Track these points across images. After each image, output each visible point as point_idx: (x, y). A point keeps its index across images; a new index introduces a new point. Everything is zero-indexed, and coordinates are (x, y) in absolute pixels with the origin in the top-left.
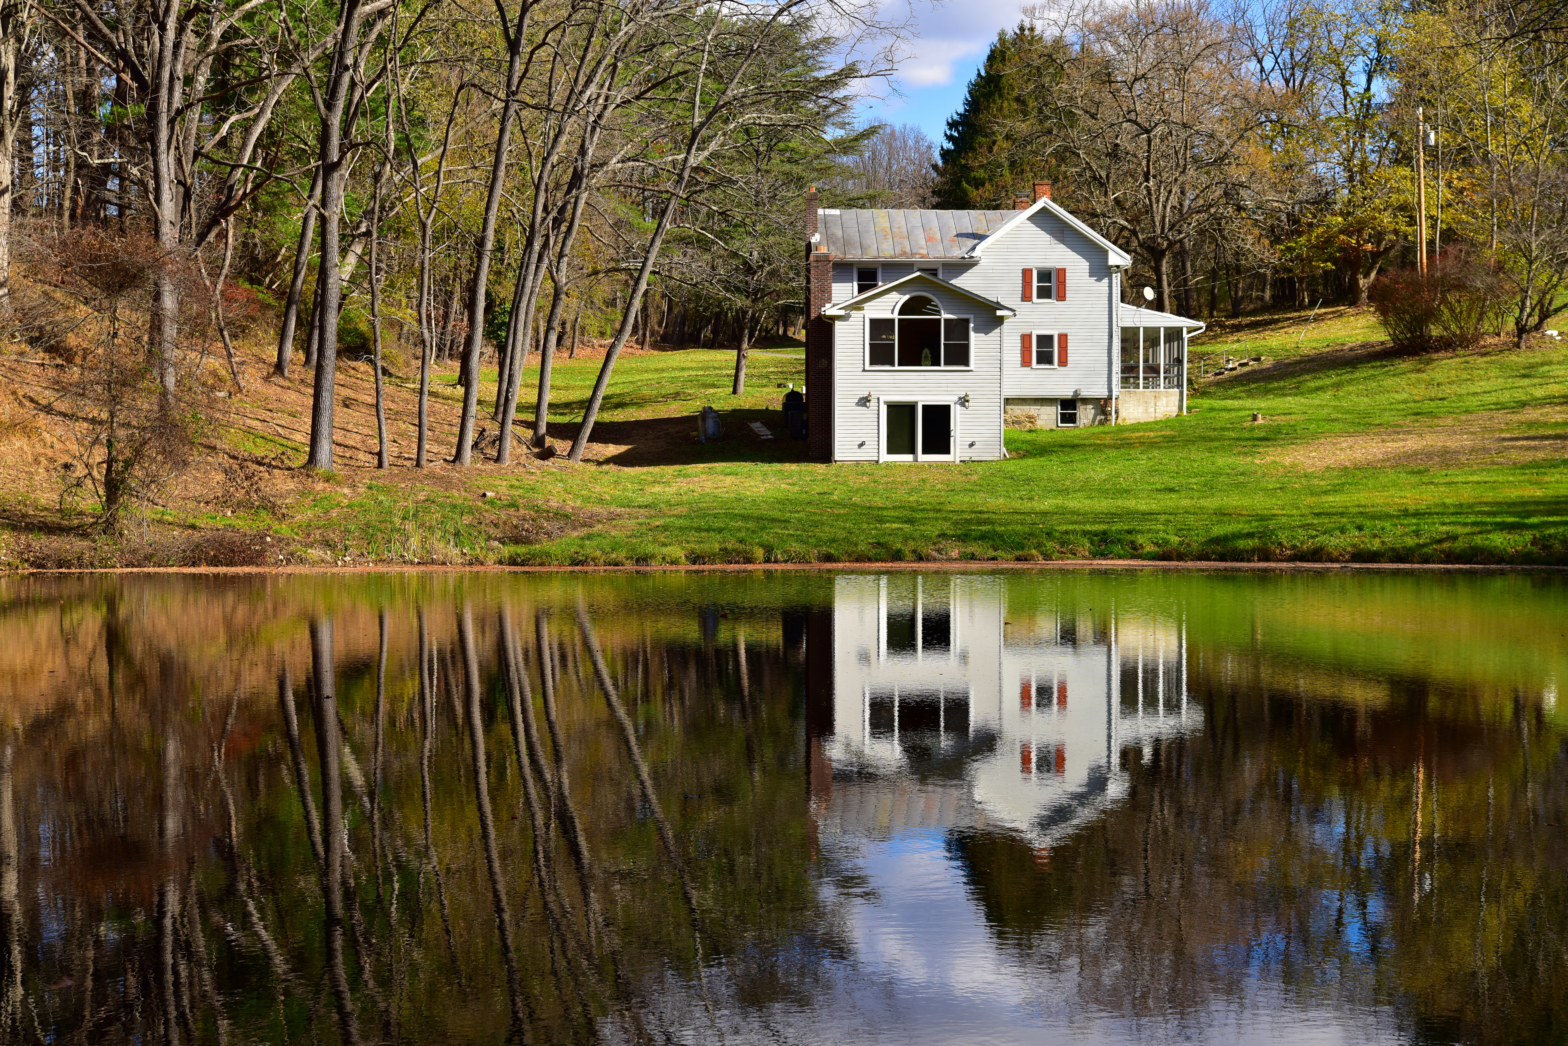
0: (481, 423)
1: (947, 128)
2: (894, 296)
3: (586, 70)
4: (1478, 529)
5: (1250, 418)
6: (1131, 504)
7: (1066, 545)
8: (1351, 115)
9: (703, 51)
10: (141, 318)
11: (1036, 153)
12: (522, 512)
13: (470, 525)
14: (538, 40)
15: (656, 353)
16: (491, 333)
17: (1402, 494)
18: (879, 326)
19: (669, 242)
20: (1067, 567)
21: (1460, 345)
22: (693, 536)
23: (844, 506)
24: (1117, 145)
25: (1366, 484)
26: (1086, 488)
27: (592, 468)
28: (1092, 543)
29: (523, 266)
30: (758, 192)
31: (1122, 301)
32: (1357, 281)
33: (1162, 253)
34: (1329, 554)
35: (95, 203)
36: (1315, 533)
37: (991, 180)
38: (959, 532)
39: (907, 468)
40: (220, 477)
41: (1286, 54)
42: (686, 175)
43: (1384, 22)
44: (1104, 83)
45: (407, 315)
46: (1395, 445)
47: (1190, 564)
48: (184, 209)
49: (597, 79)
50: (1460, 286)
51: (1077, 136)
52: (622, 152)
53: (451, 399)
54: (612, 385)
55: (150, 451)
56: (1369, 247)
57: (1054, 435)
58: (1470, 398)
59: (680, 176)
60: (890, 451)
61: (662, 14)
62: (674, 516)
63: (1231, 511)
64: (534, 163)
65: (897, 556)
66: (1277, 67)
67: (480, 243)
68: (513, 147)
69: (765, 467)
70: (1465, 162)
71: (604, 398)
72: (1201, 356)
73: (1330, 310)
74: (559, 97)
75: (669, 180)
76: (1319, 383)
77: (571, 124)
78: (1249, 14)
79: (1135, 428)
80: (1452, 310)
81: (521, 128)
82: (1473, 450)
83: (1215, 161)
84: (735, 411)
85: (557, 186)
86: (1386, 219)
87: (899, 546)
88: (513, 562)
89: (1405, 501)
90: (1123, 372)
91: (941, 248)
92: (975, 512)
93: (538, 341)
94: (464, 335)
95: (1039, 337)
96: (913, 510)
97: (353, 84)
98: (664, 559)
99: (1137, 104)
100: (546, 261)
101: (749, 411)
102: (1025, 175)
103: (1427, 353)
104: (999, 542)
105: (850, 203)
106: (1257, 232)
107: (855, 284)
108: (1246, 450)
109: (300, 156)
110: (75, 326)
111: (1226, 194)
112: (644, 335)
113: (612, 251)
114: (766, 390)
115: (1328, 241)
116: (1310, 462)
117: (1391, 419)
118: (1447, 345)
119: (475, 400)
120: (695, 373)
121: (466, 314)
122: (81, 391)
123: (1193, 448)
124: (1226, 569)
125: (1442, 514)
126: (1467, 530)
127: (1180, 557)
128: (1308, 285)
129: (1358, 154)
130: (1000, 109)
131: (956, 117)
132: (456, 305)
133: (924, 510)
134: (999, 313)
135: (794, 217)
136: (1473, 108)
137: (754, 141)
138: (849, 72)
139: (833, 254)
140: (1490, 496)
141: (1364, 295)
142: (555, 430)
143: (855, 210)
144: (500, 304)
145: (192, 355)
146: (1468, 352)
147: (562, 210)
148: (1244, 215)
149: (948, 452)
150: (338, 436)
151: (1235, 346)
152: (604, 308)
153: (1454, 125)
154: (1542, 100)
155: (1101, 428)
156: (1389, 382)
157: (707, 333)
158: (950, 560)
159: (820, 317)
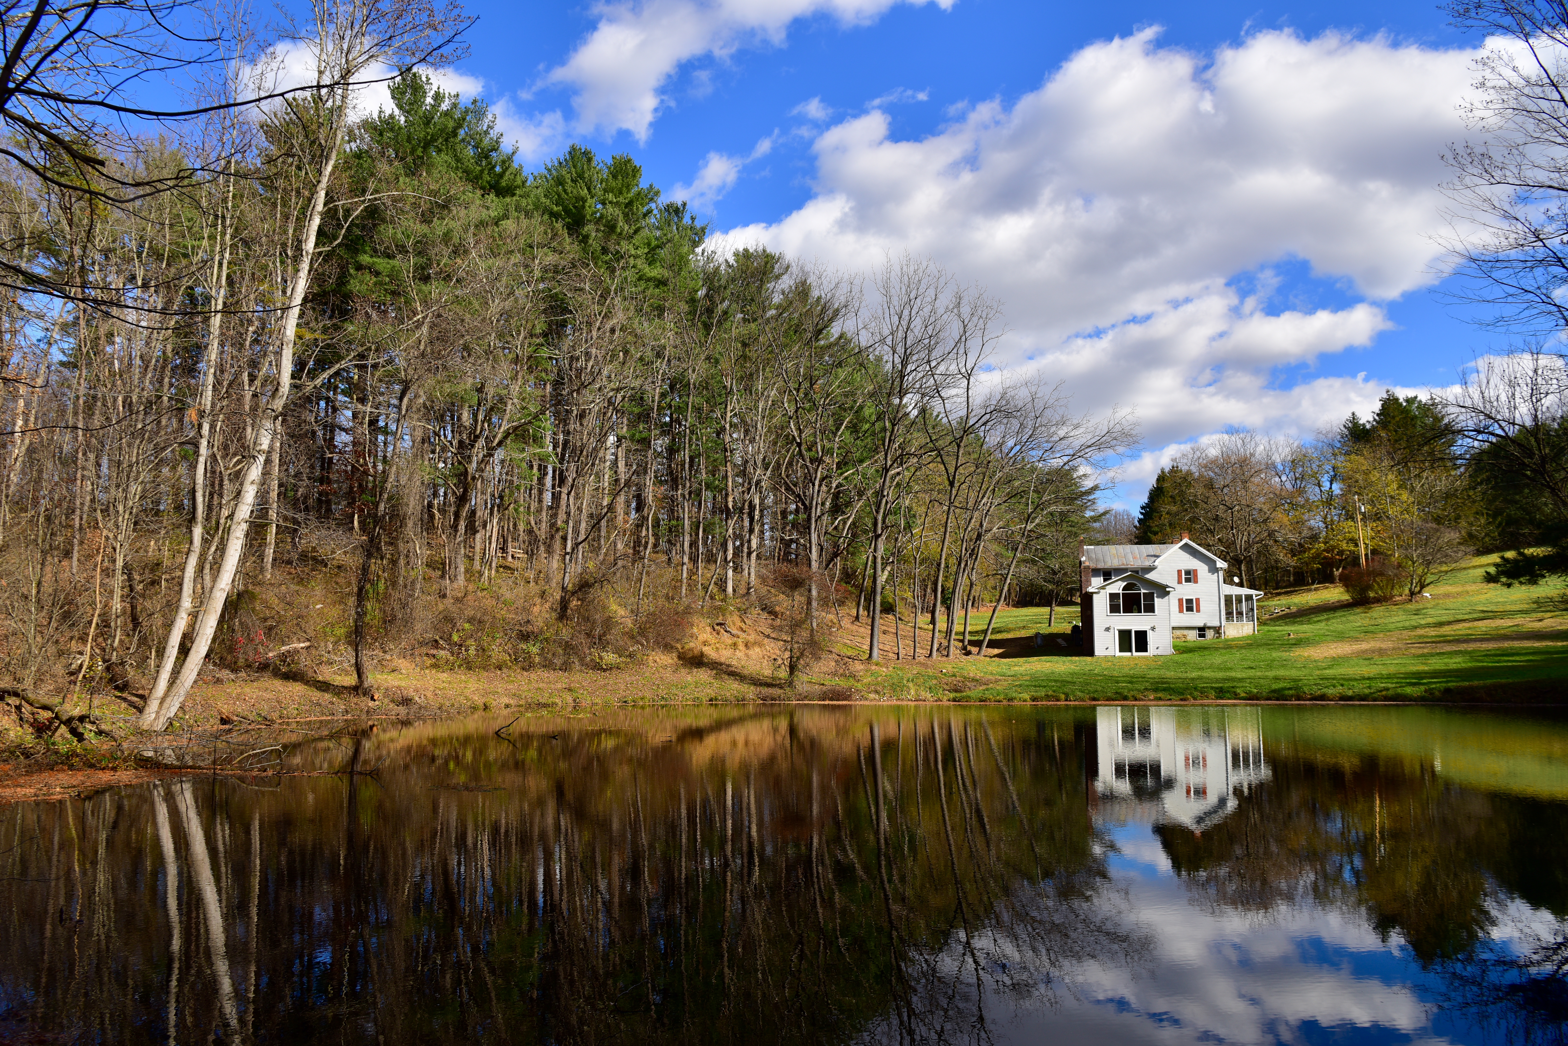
0: (940, 640)
1: (1140, 509)
2: (1120, 583)
3: (982, 492)
4: (1399, 685)
5: (1287, 635)
6: (1233, 674)
7: (1203, 693)
8: (1324, 499)
9: (1032, 482)
10: (803, 599)
11: (1181, 519)
12: (958, 678)
13: (936, 684)
14: (962, 481)
15: (1014, 608)
16: (943, 602)
17: (1361, 669)
18: (1113, 597)
19: (1019, 562)
20: (1205, 703)
21: (1384, 601)
22: (1033, 689)
23: (1100, 676)
24: (1217, 515)
25: (1344, 665)
26: (1211, 667)
27: (988, 659)
28: (1216, 692)
29: (957, 573)
30: (1057, 540)
31: (1224, 583)
32: (1333, 572)
33: (1241, 562)
34: (1328, 697)
35: (787, 553)
36: (1321, 687)
37: (1161, 531)
38: (1154, 687)
39: (1128, 658)
40: (834, 664)
41: (1292, 474)
42: (1026, 533)
43: (1335, 459)
44: (1210, 488)
45: (909, 595)
46: (1357, 646)
47: (1262, 702)
48: (821, 555)
49: (987, 495)
50: (1381, 574)
51: (1199, 511)
52: (998, 525)
53: (927, 630)
54: (996, 623)
55: (806, 653)
56: (1338, 557)
57: (1195, 643)
58: (1390, 624)
59: (1023, 534)
60: (1121, 651)
61: (1014, 468)
62: (1024, 680)
63: (1280, 677)
64: (961, 531)
65: (1125, 698)
66: (1288, 479)
67: (939, 565)
68: (952, 525)
69: (1064, 658)
70: (1378, 519)
71: (992, 629)
72: (1262, 607)
73: (1322, 585)
74: (971, 504)
75: (1018, 536)
77: (976, 514)
78: (1274, 457)
79: (1233, 640)
80: (1379, 584)
81: (956, 516)
82: (1394, 649)
83: (1263, 521)
85: (971, 540)
86: (1344, 545)
87: (1126, 694)
88: (954, 700)
89: (1363, 672)
90: (1226, 614)
91: (1140, 561)
92: (1161, 678)
93: (964, 605)
94: (932, 603)
95: (1187, 600)
96: (1132, 677)
97: (887, 502)
98: (1020, 699)
99: (1226, 497)
100: (967, 571)
101: (1056, 634)
102: (1176, 529)
103: (1369, 604)
104: (1172, 691)
105: (1098, 543)
106: (1285, 551)
107: (1102, 578)
108: (1286, 649)
109: (865, 532)
110: (779, 603)
111: (1269, 535)
112: (1009, 601)
113: (994, 566)
114: (1063, 624)
115: (1318, 555)
116: (1317, 654)
117: (1354, 634)
118: (1378, 600)
119: (937, 630)
120: (1031, 617)
121: (933, 594)
122: (780, 629)
123: (1261, 649)
124: (1279, 704)
125: (1381, 678)
126: (1393, 685)
127: (1258, 699)
128: (1310, 574)
129: (1329, 516)
130: (1164, 501)
131: (1144, 504)
132: (929, 590)
133: (1137, 677)
134: (1168, 589)
135: (1073, 550)
136: (1380, 495)
137: (1055, 518)
138: (1095, 488)
139: (1091, 565)
140: (1403, 670)
141: (1337, 579)
142: (971, 643)
143: (1101, 546)
144: (948, 589)
145: (824, 614)
146: (1388, 604)
147: (973, 550)
148: (1278, 544)
149: (1147, 651)
150: (881, 647)
151: (1278, 602)
152: (992, 590)
153: (1372, 502)
154: (1412, 492)
155: (1217, 640)
156: (1351, 618)
157: (1037, 600)
158: (1150, 700)
159: (1087, 593)
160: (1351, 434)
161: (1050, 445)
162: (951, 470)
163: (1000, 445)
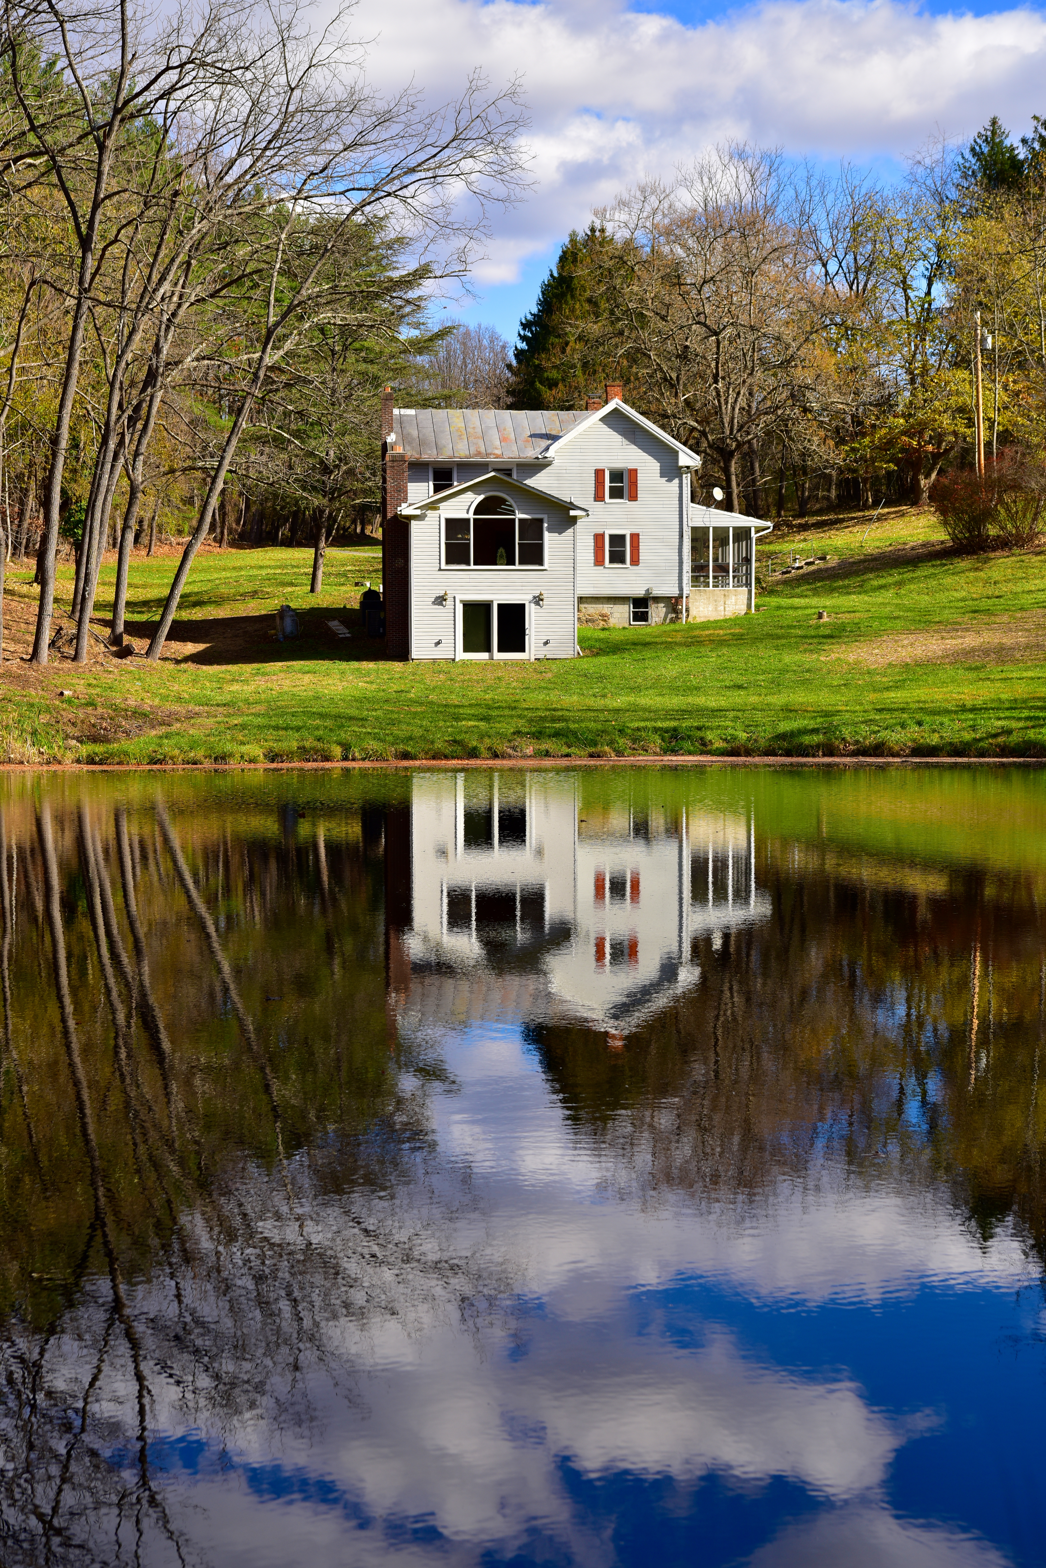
0: (58, 621)
1: (520, 328)
2: (469, 496)
3: (159, 267)
4: (1031, 724)
5: (816, 616)
6: (700, 700)
7: (637, 741)
8: (912, 318)
9: (277, 250)
11: (608, 354)
12: (100, 710)
13: (48, 724)
14: (111, 236)
15: (234, 551)
16: (66, 532)
17: (960, 690)
18: (454, 526)
19: (245, 441)
20: (638, 764)
21: (1016, 545)
22: (272, 734)
23: (421, 704)
24: (687, 347)
25: (926, 681)
26: (657, 685)
27: (170, 666)
28: (663, 740)
29: (98, 464)
30: (334, 391)
31: (693, 501)
32: (918, 481)
33: (731, 454)
34: (890, 749)
36: (877, 728)
37: (563, 380)
38: (533, 729)
39: (483, 666)
41: (850, 258)
42: (261, 374)
43: (943, 226)
44: (674, 285)
46: (954, 642)
47: (757, 759)
49: (171, 277)
50: (1015, 487)
51: (649, 339)
52: (197, 351)
53: (28, 597)
54: (190, 583)
56: (930, 448)
57: (626, 633)
58: (1025, 596)
59: (256, 375)
60: (466, 649)
61: (235, 212)
62: (252, 714)
63: (797, 707)
64: (108, 361)
65: (473, 754)
66: (841, 271)
67: (55, 441)
68: (87, 345)
69: (343, 665)
70: (1021, 366)
71: (182, 597)
72: (769, 555)
73: (893, 509)
75: (244, 379)
76: (882, 582)
77: (145, 322)
78: (814, 218)
79: (705, 626)
80: (1008, 510)
81: (95, 325)
82: (1027, 647)
83: (782, 363)
84: (312, 610)
85: (132, 384)
86: (946, 421)
87: (475, 743)
88: (91, 761)
89: (963, 696)
90: (693, 571)
91: (515, 448)
92: (550, 710)
93: (115, 539)
94: (40, 533)
95: (612, 537)
96: (489, 708)
98: (242, 757)
99: (707, 306)
100: (122, 460)
101: (326, 609)
102: (597, 375)
103: (985, 552)
104: (572, 739)
105: (426, 403)
106: (822, 433)
107: (431, 484)
108: (811, 647)
111: (792, 396)
112: (222, 533)
113: (188, 449)
114: (343, 588)
115: (890, 443)
116: (872, 659)
117: (950, 616)
118: (1004, 544)
119: (52, 598)
120: (272, 571)
121: (42, 510)
123: (761, 646)
124: (791, 764)
125: (998, 709)
126: (1021, 724)
127: (748, 753)
128: (872, 485)
129: (919, 357)
130: (573, 311)
131: (529, 317)
132: (31, 502)
133: (499, 707)
134: (572, 513)
135: (370, 417)
136: (1029, 312)
137: (329, 341)
138: (422, 273)
139: (409, 454)
141: (925, 495)
142: (132, 628)
143: (430, 409)
144: (77, 502)
146: (1023, 552)
147: (137, 408)
148: (810, 416)
149: (522, 650)
151: (802, 545)
152: (181, 506)
153: (1009, 329)
155: (672, 626)
156: (948, 581)
157: (284, 531)
158: (525, 757)
159: (396, 517)
160: (985, 168)
161: (321, 161)
162: (85, 208)
163: (204, 151)
